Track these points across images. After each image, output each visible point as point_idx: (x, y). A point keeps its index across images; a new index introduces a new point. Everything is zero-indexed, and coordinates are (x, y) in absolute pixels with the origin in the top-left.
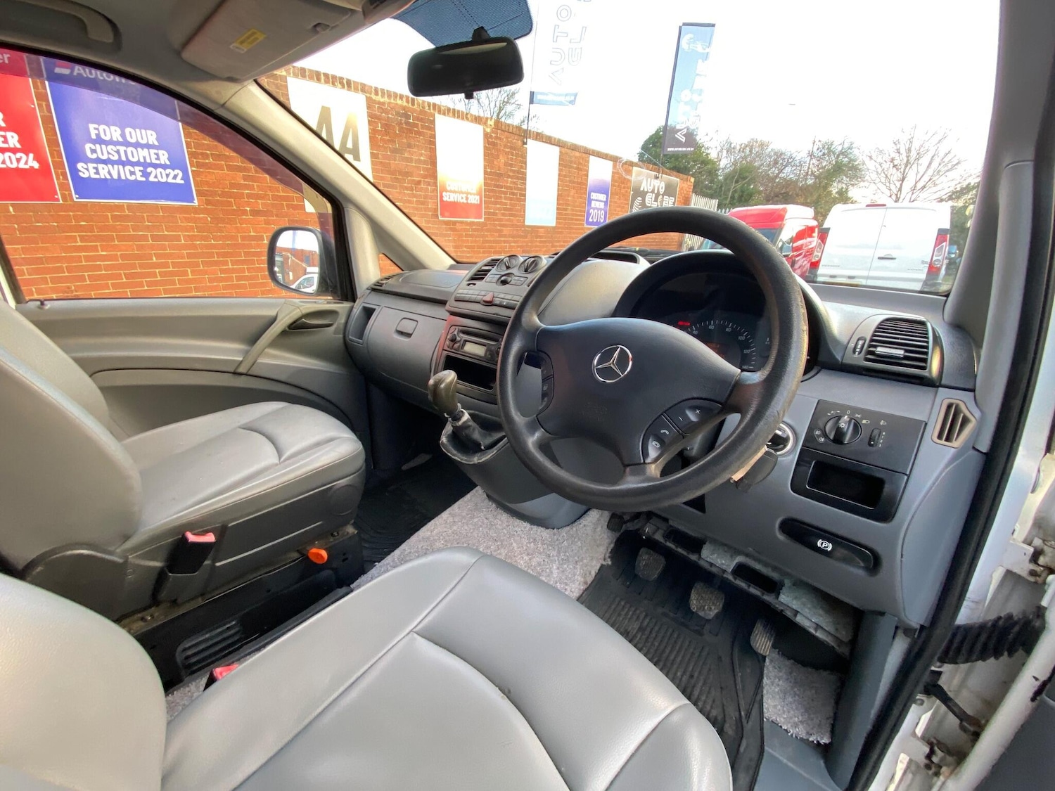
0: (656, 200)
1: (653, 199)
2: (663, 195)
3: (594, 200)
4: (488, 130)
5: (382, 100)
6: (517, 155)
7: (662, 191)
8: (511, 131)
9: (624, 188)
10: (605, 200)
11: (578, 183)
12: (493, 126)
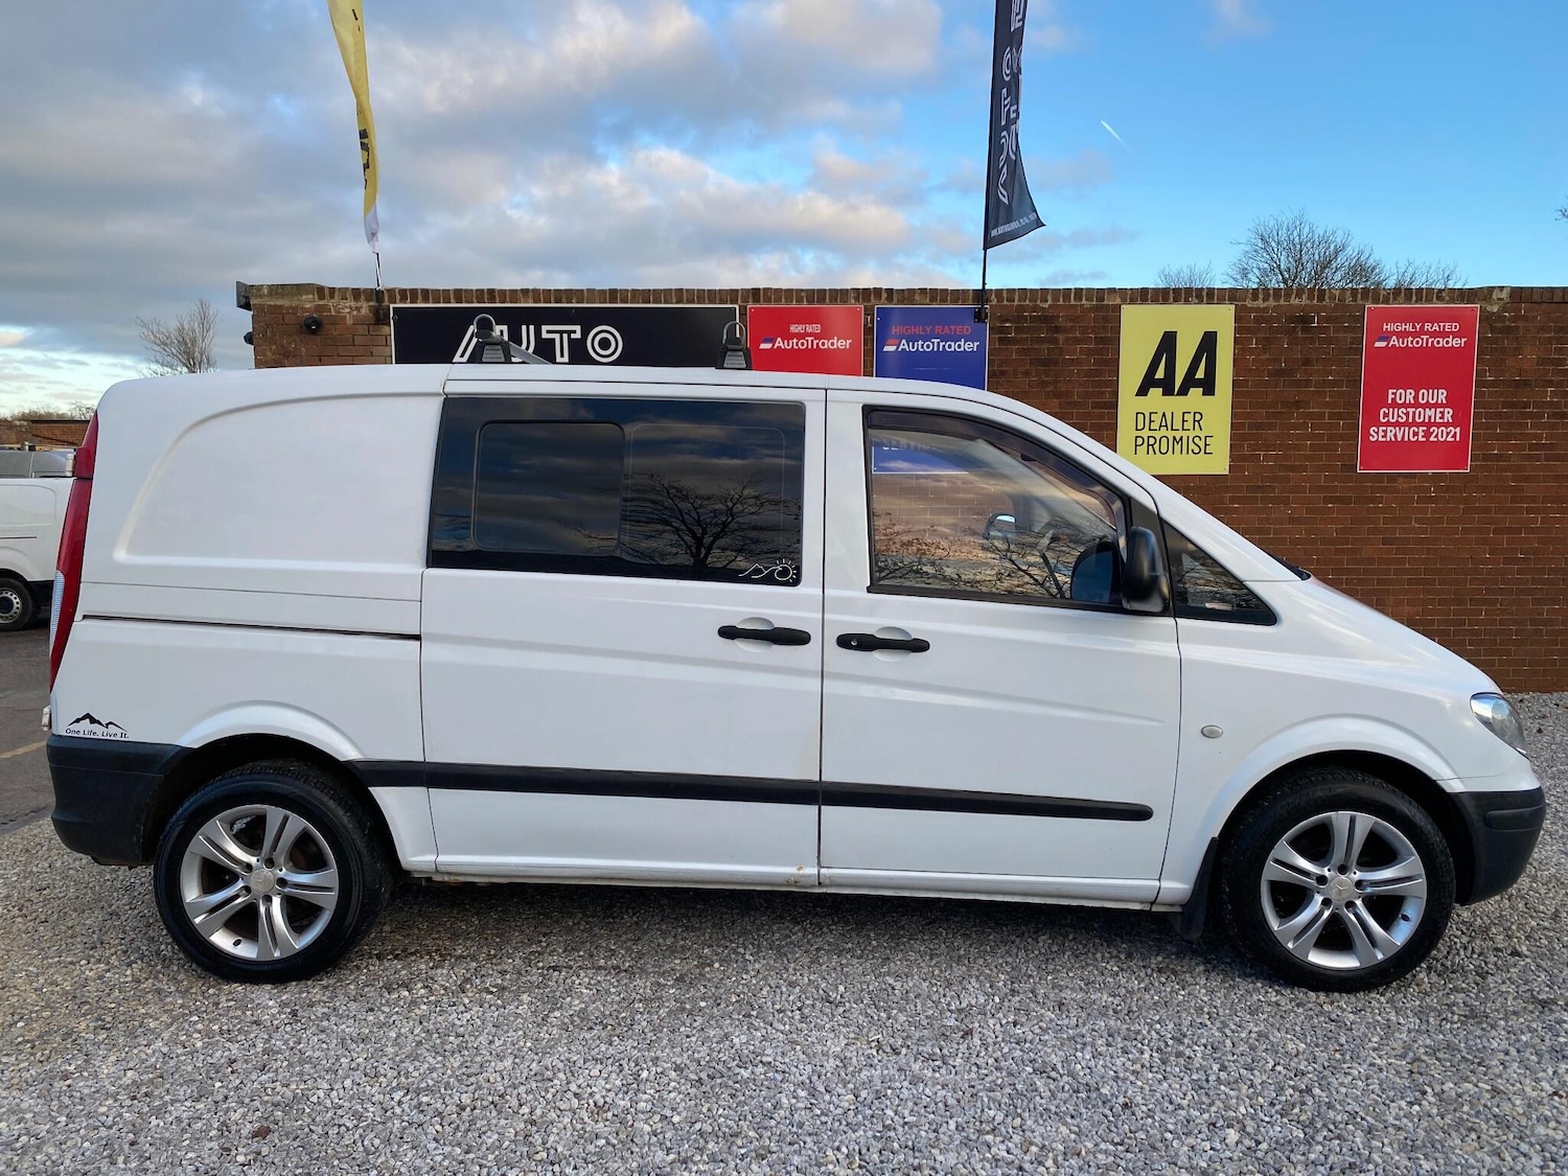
4: (1494, 309)
5: (1263, 306)
12: (1507, 300)
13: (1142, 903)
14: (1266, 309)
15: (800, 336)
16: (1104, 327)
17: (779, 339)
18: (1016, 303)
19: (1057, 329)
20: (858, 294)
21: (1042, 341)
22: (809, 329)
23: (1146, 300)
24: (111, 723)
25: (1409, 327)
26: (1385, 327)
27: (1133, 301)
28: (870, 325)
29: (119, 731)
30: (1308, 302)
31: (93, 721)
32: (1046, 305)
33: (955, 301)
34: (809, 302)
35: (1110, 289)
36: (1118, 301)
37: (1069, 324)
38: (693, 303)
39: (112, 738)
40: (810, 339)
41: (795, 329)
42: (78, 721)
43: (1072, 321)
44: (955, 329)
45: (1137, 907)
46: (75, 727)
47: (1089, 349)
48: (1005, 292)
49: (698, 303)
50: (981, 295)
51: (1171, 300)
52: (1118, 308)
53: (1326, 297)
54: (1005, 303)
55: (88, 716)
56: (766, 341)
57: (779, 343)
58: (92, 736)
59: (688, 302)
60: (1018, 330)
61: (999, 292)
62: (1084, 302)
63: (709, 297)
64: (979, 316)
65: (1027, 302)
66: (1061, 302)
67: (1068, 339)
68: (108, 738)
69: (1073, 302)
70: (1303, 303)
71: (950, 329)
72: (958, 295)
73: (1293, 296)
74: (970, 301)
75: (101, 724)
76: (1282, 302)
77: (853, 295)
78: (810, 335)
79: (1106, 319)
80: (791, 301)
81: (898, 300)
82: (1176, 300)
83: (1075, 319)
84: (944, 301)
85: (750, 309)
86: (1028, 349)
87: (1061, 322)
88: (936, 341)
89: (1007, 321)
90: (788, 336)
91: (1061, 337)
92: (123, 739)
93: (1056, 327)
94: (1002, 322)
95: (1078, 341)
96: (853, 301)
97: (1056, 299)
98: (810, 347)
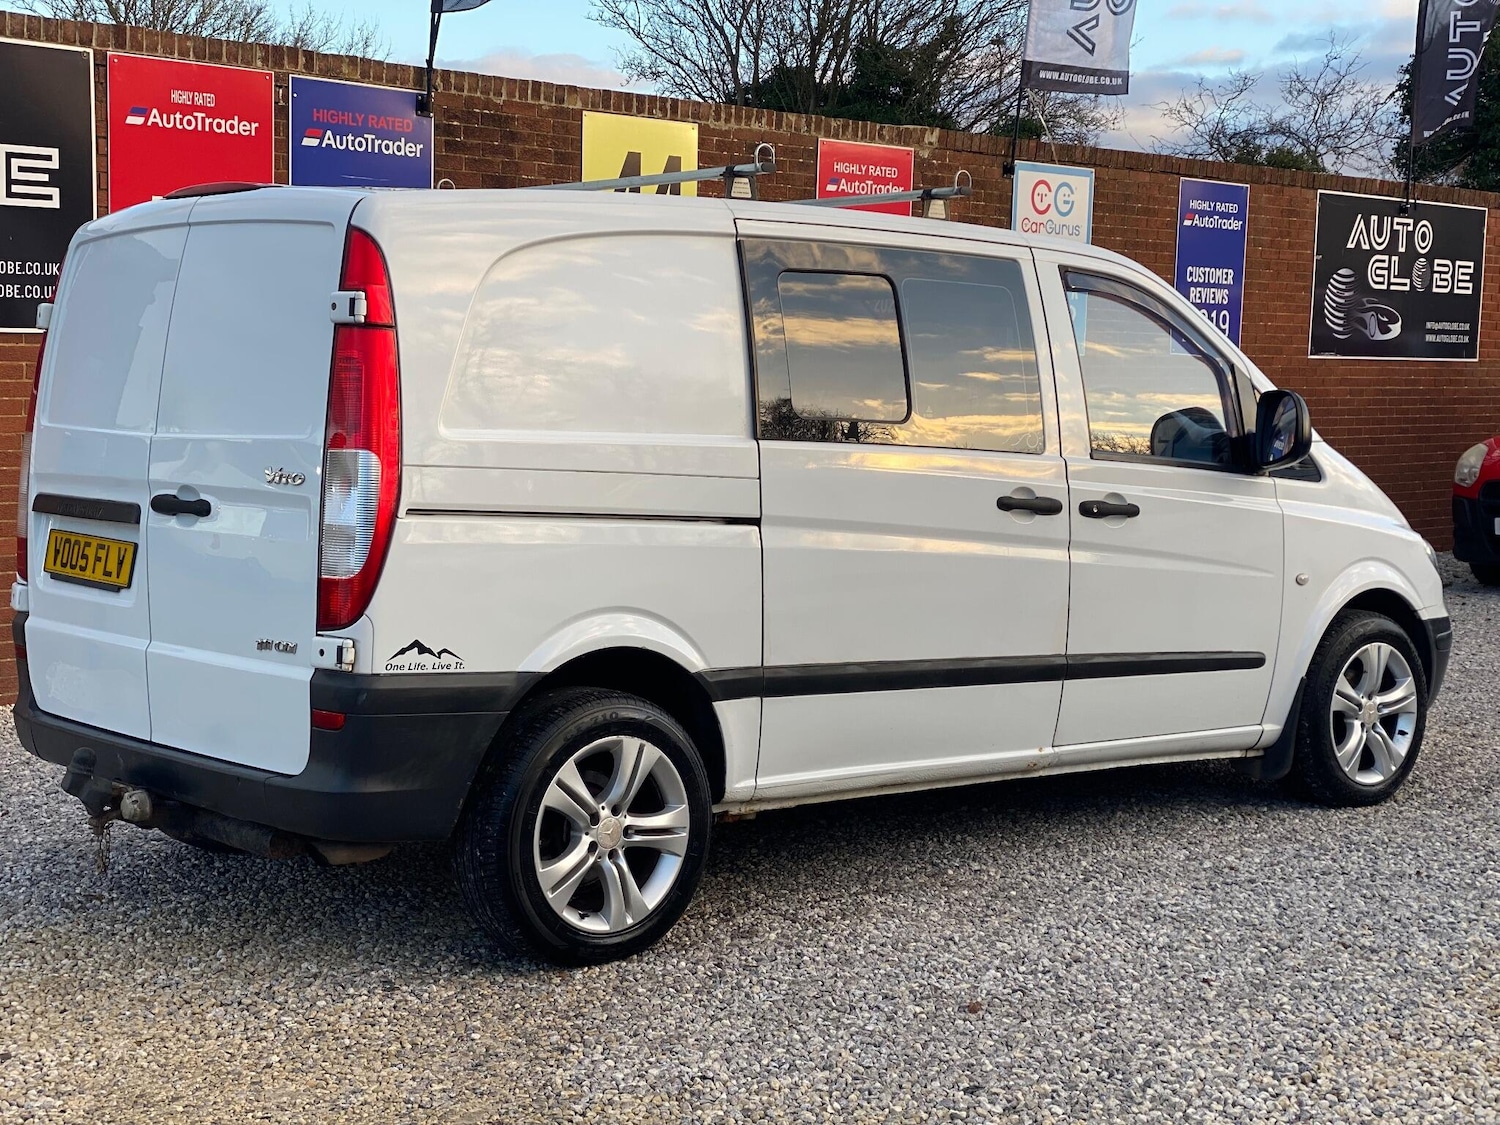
0: (1405, 271)
1: (1395, 269)
2: (1430, 257)
3: (1197, 285)
4: (925, 154)
5: (725, 128)
6: (988, 198)
7: (1423, 247)
8: (975, 149)
9: (1290, 246)
10: (1230, 281)
11: (1155, 246)
12: (936, 145)
13: (1241, 750)
14: (726, 133)
15: (187, 110)
16: (565, 139)
17: (155, 111)
18: (465, 93)
19: (513, 137)
20: (267, 52)
21: (495, 151)
22: (199, 100)
23: (608, 107)
24: (445, 651)
25: (855, 169)
26: (836, 167)
27: (594, 108)
28: (281, 103)
29: (452, 660)
30: (767, 128)
31: (423, 650)
32: (500, 101)
33: (392, 81)
34: (197, 57)
35: (570, 87)
36: (579, 106)
37: (526, 131)
38: (21, 37)
39: (445, 670)
40: (200, 115)
41: (179, 97)
42: (403, 652)
43: (529, 126)
44: (394, 122)
45: (1237, 754)
46: (396, 661)
47: (549, 168)
48: (452, 75)
49: (30, 38)
50: (425, 75)
51: (635, 110)
52: (578, 115)
53: (784, 125)
54: (453, 91)
55: (416, 644)
56: (136, 113)
57: (155, 117)
58: (420, 671)
59: (14, 35)
60: (468, 132)
61: (446, 74)
62: (542, 102)
63: (47, 31)
64: (422, 106)
65: (479, 94)
66: (517, 99)
67: (525, 152)
68: (440, 671)
69: (530, 101)
70: (763, 129)
71: (387, 122)
72: (395, 73)
73: (754, 118)
74: (411, 84)
75: (430, 652)
76: (743, 126)
77: (259, 54)
78: (201, 109)
79: (566, 129)
80: (172, 53)
81: (320, 70)
82: (640, 112)
83: (532, 124)
84: (378, 79)
85: (111, 56)
86: (479, 160)
87: (517, 127)
88: (370, 137)
89: (456, 118)
90: (168, 108)
91: (517, 147)
92: (458, 670)
93: (511, 132)
94: (450, 118)
95: (536, 155)
96: (259, 63)
97: (511, 94)
98: (200, 128)
